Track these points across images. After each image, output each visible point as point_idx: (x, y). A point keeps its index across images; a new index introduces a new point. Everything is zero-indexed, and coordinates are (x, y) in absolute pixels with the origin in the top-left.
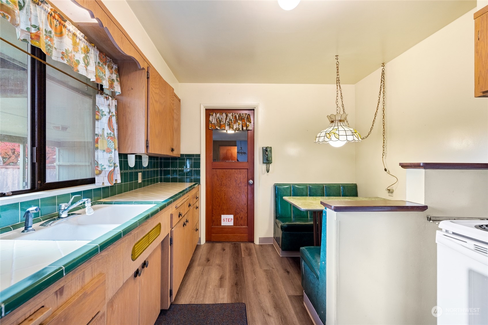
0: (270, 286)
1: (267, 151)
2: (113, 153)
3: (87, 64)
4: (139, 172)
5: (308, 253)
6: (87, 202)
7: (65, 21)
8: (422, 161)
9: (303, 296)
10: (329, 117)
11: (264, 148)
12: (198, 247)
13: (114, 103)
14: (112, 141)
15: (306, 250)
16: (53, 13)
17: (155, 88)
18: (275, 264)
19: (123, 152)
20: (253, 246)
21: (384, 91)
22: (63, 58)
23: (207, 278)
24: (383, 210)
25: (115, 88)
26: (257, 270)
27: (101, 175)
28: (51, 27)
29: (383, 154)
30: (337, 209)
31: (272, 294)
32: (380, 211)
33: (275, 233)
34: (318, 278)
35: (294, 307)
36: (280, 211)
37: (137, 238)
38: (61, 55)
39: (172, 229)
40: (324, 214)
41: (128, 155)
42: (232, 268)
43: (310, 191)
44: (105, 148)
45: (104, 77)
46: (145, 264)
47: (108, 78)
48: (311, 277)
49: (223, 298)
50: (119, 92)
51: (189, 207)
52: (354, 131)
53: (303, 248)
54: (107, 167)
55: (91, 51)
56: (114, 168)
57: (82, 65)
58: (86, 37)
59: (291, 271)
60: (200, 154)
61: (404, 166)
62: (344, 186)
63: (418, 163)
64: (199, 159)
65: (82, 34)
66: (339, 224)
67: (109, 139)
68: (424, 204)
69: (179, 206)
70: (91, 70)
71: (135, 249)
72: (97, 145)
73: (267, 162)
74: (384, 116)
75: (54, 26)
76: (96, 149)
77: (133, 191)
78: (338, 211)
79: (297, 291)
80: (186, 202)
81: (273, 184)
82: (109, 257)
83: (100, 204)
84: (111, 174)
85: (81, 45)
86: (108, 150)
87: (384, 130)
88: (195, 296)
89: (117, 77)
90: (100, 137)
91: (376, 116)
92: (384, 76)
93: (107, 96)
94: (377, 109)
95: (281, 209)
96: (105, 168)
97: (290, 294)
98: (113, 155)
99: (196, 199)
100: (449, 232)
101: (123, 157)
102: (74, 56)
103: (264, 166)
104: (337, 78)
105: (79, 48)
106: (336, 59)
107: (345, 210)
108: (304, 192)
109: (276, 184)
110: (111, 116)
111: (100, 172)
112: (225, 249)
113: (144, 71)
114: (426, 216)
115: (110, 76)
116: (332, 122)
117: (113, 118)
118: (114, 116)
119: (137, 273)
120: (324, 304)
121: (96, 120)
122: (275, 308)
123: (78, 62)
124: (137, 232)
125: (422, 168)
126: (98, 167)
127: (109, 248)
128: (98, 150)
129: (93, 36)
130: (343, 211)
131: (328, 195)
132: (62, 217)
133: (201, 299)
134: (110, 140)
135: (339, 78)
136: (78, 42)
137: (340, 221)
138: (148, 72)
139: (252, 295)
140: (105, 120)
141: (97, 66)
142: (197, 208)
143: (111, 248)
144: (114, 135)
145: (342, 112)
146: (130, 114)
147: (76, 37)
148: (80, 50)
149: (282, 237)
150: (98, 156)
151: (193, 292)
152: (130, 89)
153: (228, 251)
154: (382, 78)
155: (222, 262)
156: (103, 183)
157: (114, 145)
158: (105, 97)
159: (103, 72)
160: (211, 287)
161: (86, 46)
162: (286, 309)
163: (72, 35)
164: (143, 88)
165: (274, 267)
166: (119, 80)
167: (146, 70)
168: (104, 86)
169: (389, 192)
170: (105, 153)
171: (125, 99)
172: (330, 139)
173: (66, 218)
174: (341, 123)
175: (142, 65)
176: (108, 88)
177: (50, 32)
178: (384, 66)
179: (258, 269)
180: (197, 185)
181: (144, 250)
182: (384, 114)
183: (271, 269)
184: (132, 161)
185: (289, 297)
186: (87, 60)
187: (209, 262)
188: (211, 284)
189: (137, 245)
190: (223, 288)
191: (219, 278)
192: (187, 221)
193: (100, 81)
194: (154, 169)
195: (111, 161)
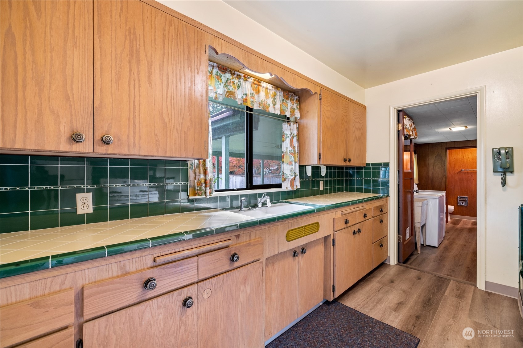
2: (293, 165)
3: (275, 104)
4: (321, 181)
6: (268, 198)
7: (260, 83)
11: (496, 150)
13: (296, 126)
16: (254, 81)
17: (327, 106)
18: (501, 324)
19: (302, 164)
20: (472, 289)
22: (259, 106)
23: (383, 297)
25: (295, 114)
26: (461, 317)
27: (286, 182)
28: (253, 90)
37: (291, 227)
39: (335, 232)
41: (307, 166)
42: (421, 300)
44: (288, 161)
45: (287, 109)
46: (303, 250)
47: (290, 108)
49: (393, 321)
50: (299, 117)
51: (364, 217)
54: (289, 176)
55: (278, 94)
56: (295, 176)
57: (271, 105)
58: (274, 86)
60: (389, 162)
65: (271, 85)
67: (290, 155)
69: (347, 213)
70: (278, 108)
71: (289, 234)
72: (283, 159)
73: (503, 171)
75: (254, 88)
77: (314, 197)
80: (359, 212)
82: (267, 230)
83: (284, 202)
84: (292, 181)
85: (271, 93)
86: (291, 163)
88: (362, 305)
89: (297, 106)
90: (285, 154)
93: (290, 123)
98: (293, 167)
99: (382, 212)
101: (302, 168)
102: (267, 102)
105: (270, 95)
110: (293, 137)
111: (285, 179)
112: (422, 278)
113: (317, 95)
115: (292, 107)
118: (295, 136)
119: (295, 254)
121: (283, 141)
123: (269, 105)
124: (291, 222)
126: (284, 176)
127: (266, 225)
128: (283, 163)
132: (258, 206)
134: (292, 155)
136: (269, 92)
138: (320, 95)
139: (436, 336)
140: (288, 140)
141: (282, 103)
142: (382, 221)
143: (268, 225)
144: (295, 151)
147: (267, 89)
150: (283, 168)
151: (362, 301)
152: (307, 112)
153: (426, 282)
155: (410, 290)
156: (287, 188)
159: (286, 106)
160: (383, 306)
161: (274, 92)
163: (265, 89)
164: (316, 109)
165: (497, 326)
166: (299, 107)
167: (319, 93)
168: (288, 115)
170: (288, 165)
171: (303, 121)
173: (261, 208)
175: (314, 90)
176: (291, 116)
177: (253, 93)
179: (463, 316)
181: (298, 238)
184: (309, 172)
186: (275, 101)
187: (392, 284)
188: (385, 303)
189: (291, 232)
190: (397, 313)
191: (397, 302)
192: (359, 231)
193: (284, 113)
194: (338, 179)
195: (292, 171)
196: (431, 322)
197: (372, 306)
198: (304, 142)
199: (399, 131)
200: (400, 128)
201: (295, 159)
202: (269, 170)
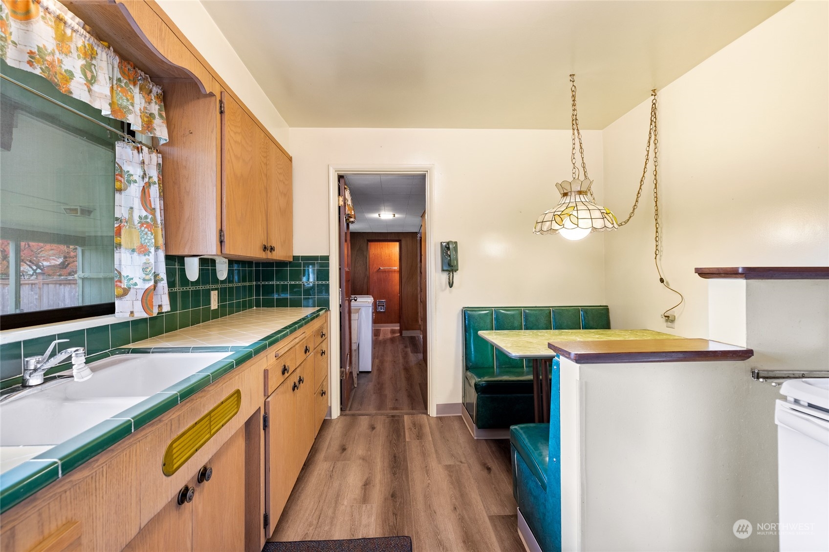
0: (456, 499)
1: (448, 248)
2: (152, 255)
3: (92, 80)
4: (213, 290)
5: (526, 439)
6: (77, 354)
8: (741, 264)
9: (516, 516)
10: (559, 186)
11: (444, 244)
12: (325, 424)
13: (155, 159)
14: (151, 231)
15: (521, 431)
17: (235, 133)
18: (464, 454)
19: (174, 252)
20: (426, 420)
21: (655, 140)
22: (31, 63)
23: (340, 485)
24: (668, 359)
25: (155, 129)
26: (432, 467)
27: (127, 297)
29: (656, 251)
30: (581, 359)
31: (460, 514)
32: (664, 361)
33: (464, 396)
34: (544, 487)
35: (501, 540)
36: (473, 356)
37: (179, 427)
38: (27, 58)
39: (267, 398)
40: (555, 367)
41: (185, 258)
42: (386, 464)
43: (526, 320)
44: (136, 245)
45: (131, 107)
46: (203, 475)
47: (140, 110)
48: (531, 485)
49: (367, 526)
50: (165, 138)
51: (306, 352)
52: (605, 211)
53: (516, 427)
54: (139, 282)
55: (101, 54)
56: (156, 282)
57: (79, 78)
58: (87, 27)
59: (494, 468)
60: (328, 255)
61: (704, 273)
62: (587, 310)
63: (732, 268)
64: (328, 265)
65: (78, 20)
66: (585, 389)
67: (143, 228)
68: (745, 346)
69: (283, 353)
70: (102, 93)
71: (172, 451)
72: (119, 238)
73: (449, 269)
74: (656, 184)
76: (116, 248)
77: (200, 326)
78: (582, 362)
79: (506, 506)
80: (298, 345)
81: (462, 308)
82: (97, 479)
83: (124, 353)
84: (148, 295)
85: (76, 42)
86: (143, 249)
87: (657, 210)
88: (315, 522)
89: (160, 110)
90: (126, 224)
91: (642, 183)
92: (655, 114)
93: (139, 146)
94: (644, 172)
95: (474, 353)
96: (136, 284)
97: (492, 514)
98: (150, 258)
99: (322, 337)
100: (802, 403)
101: (175, 262)
102: (60, 61)
103: (444, 277)
104: (573, 115)
105: (73, 46)
106: (571, 81)
107: (595, 361)
108: (515, 322)
109: (466, 308)
110: (149, 184)
111: (126, 292)
112: (375, 426)
113: (213, 98)
114: (750, 369)
115: (145, 108)
116: (565, 195)
117: (152, 187)
118: (155, 183)
119: (184, 496)
120: (557, 538)
121: (117, 191)
122: (464, 542)
123: (70, 74)
124: (179, 416)
125: (741, 278)
126: (120, 282)
127: (94, 461)
128: (120, 248)
129: (105, 28)
130: (593, 361)
131: (559, 327)
132: (30, 384)
133: (327, 528)
134: (146, 230)
135: (576, 115)
136: (70, 35)
137: (586, 383)
138: (221, 102)
139: (422, 516)
140: (134, 190)
141: (115, 86)
142: (323, 353)
143: (102, 460)
144: (154, 219)
145: (582, 178)
146: (187, 181)
147: (63, 24)
148: (73, 50)
149: (478, 405)
150: (120, 261)
151: (312, 514)
152: (187, 133)
153: (382, 431)
154: (652, 116)
155: (369, 452)
156: (132, 313)
157: (154, 238)
158: (134, 146)
159: (129, 98)
160: (345, 503)
161: (89, 44)
162: (486, 543)
163: (53, 20)
164: (212, 132)
165: (463, 460)
166: (164, 115)
167: (218, 98)
168: (133, 125)
169: (667, 321)
170: (135, 254)
171: (176, 152)
172: (563, 226)
173: (39, 387)
174: (581, 196)
175: (208, 86)
176: (141, 129)
178: (655, 95)
179: (433, 464)
180: (324, 311)
181: (197, 450)
182: (656, 180)
183: (458, 463)
184: (193, 270)
185: (491, 518)
186: (92, 72)
187: (344, 453)
188: (347, 495)
189: (178, 443)
190: (368, 505)
191: (362, 484)
192: (300, 380)
193: (124, 116)
194: (244, 284)
195: (148, 270)
196: (410, 494)
197: (330, 513)
198: (180, 202)
199: (339, 207)
200: (342, 203)
201: (155, 238)
202: (35, 268)
